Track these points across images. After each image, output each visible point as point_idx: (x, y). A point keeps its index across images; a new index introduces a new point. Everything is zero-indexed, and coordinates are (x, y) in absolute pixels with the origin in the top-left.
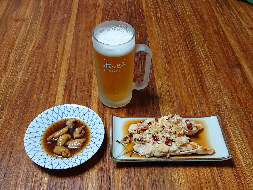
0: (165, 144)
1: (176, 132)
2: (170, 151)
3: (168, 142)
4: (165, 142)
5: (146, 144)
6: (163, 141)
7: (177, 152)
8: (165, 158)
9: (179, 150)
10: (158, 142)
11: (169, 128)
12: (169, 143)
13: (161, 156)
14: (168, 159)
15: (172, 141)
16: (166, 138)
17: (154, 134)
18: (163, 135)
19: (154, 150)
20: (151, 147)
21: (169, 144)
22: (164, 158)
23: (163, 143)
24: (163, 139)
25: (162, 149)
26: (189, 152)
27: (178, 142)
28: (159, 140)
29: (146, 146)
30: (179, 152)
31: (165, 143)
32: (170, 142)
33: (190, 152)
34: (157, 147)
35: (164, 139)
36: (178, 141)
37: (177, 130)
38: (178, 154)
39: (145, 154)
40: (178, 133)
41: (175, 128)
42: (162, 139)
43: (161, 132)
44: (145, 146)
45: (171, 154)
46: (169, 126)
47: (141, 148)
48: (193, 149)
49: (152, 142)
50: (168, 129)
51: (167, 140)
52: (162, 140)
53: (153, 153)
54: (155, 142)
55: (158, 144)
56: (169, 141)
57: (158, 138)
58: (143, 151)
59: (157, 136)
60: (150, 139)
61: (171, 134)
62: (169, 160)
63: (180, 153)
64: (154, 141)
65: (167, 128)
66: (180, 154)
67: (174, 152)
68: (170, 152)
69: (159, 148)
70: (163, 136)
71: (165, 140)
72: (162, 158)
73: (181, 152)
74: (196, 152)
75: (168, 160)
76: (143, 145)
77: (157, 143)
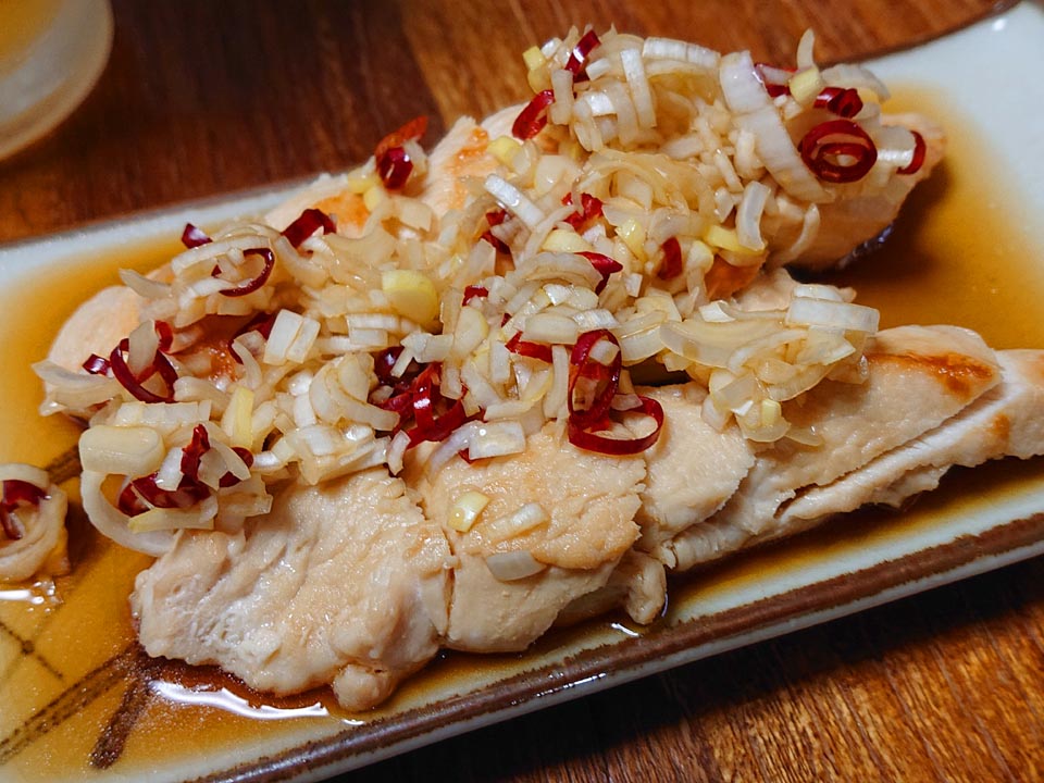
0: (570, 450)
1: (672, 249)
2: (664, 528)
3: (596, 402)
4: (565, 414)
5: (311, 507)
6: (524, 405)
7: (759, 513)
8: (612, 640)
9: (775, 479)
10: (461, 438)
11: (578, 223)
12: (618, 417)
13: (549, 633)
14: (659, 646)
15: (654, 374)
16: (561, 358)
17: (396, 351)
18: (509, 331)
19: (431, 574)
20: (378, 537)
21: (618, 433)
22: (593, 644)
23: (538, 439)
24: (523, 378)
25: (542, 526)
26: (909, 473)
27: (749, 368)
28: (480, 416)
29: (313, 542)
30: (785, 505)
31: (560, 427)
32: (632, 401)
33: (923, 469)
34: (470, 516)
35: (544, 376)
36: (741, 356)
37: (680, 219)
38: (771, 530)
39: (320, 655)
40: (697, 255)
41: (656, 204)
42: (508, 389)
43: (477, 301)
44: (294, 541)
45: (685, 552)
46: (567, 199)
47: (244, 592)
48: (959, 416)
49: (378, 459)
50: (567, 241)
51: (593, 384)
52: (512, 406)
53: (431, 615)
54: (426, 447)
55: (476, 477)
56: (610, 390)
57: (451, 389)
58: (284, 626)
59: (437, 367)
60: (342, 426)
61: (620, 296)
62: (673, 649)
63: (793, 511)
64: (402, 440)
65: (549, 224)
66: (795, 520)
67: (711, 520)
68: (656, 535)
69: (500, 527)
70: (512, 345)
71: (552, 386)
72: (573, 651)
73: (801, 492)
74: (992, 439)
75: (654, 655)
76: (270, 545)
77: (462, 464)
